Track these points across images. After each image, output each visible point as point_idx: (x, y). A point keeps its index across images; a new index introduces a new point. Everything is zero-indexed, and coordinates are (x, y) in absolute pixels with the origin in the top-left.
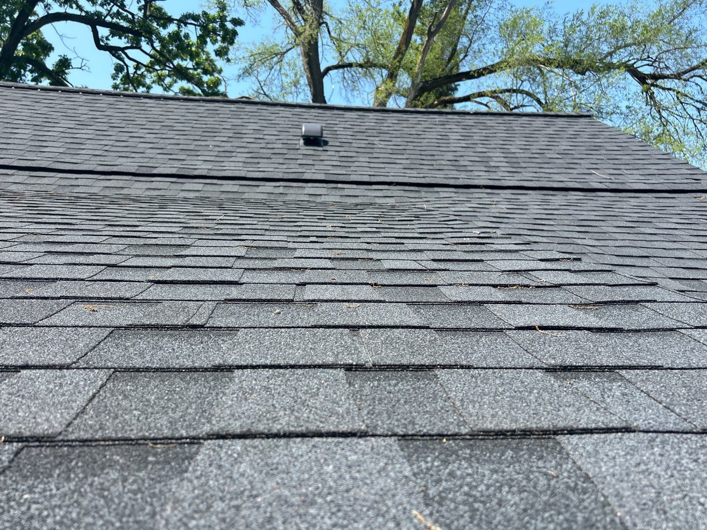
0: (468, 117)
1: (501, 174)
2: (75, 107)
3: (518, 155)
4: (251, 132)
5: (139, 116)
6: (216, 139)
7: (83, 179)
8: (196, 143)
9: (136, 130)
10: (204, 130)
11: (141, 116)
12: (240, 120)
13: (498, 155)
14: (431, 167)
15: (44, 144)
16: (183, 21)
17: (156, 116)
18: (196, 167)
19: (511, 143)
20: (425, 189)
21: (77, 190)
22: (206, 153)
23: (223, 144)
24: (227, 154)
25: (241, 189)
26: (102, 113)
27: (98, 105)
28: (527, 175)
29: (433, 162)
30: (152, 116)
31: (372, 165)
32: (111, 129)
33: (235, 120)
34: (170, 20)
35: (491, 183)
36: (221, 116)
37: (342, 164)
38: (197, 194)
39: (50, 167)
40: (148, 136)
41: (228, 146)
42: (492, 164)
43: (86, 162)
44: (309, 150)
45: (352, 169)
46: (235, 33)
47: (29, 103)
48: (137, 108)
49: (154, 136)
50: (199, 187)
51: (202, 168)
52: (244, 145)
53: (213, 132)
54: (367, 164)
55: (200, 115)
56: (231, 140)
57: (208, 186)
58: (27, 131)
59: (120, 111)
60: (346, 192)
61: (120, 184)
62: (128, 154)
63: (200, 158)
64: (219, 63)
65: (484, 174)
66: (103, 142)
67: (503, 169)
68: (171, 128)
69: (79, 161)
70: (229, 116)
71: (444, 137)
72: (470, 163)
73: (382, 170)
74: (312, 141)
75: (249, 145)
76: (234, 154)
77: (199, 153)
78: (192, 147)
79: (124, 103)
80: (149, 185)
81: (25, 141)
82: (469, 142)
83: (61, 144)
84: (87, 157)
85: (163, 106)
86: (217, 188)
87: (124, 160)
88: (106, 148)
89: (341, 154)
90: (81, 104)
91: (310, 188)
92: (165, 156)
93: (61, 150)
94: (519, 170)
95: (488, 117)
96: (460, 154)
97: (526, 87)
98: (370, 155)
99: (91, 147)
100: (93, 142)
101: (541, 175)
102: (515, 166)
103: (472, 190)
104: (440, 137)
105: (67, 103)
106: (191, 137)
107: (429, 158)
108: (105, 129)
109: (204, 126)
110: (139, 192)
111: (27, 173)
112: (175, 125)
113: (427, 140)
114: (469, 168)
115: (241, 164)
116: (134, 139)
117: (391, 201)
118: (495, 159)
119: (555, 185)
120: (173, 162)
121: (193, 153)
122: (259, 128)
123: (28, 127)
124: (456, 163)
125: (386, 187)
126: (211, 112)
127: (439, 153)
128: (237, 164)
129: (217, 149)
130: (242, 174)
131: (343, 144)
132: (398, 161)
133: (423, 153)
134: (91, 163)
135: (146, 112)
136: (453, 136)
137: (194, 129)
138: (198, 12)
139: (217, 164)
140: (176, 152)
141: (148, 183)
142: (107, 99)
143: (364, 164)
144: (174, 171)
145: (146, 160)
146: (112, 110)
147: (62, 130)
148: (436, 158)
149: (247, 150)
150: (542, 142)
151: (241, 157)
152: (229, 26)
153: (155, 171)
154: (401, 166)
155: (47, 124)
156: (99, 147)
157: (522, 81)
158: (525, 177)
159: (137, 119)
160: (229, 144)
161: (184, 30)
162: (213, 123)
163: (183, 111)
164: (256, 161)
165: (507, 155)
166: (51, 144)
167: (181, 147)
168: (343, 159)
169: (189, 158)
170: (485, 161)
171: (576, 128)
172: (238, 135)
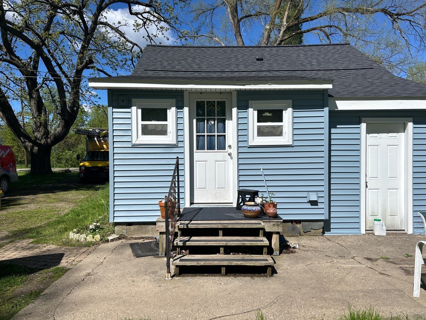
0: (306, 47)
1: (314, 66)
3: (321, 60)
13: (315, 61)
14: (295, 66)
18: (232, 69)
19: (319, 56)
20: (294, 71)
26: (195, 54)
29: (295, 64)
31: (278, 66)
35: (311, 69)
42: (313, 64)
44: (259, 62)
45: (273, 67)
50: (238, 74)
51: (235, 69)
60: (273, 73)
63: (232, 67)
65: (310, 67)
69: (205, 69)
72: (306, 64)
73: (282, 67)
74: (259, 59)
76: (240, 65)
82: (306, 57)
89: (269, 63)
92: (223, 67)
93: (197, 66)
94: (320, 65)
96: (303, 61)
98: (277, 63)
101: (326, 66)
102: (319, 63)
104: (297, 56)
113: (293, 57)
118: (313, 62)
119: (329, 69)
120: (226, 68)
121: (230, 65)
124: (302, 64)
125: (283, 71)
127: (297, 61)
128: (243, 68)
130: (245, 70)
131: (268, 60)
132: (285, 64)
136: (301, 55)
143: (276, 66)
145: (219, 68)
150: (330, 55)
154: (286, 66)
158: (322, 67)
164: (247, 66)
165: (318, 60)
168: (269, 65)
169: (229, 67)
170: (310, 63)
172: (237, 59)
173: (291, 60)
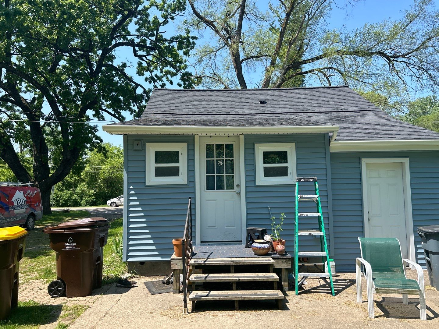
1: (315, 109)
6: (236, 103)
7: (216, 117)
10: (231, 101)
13: (315, 103)
14: (296, 108)
20: (296, 114)
24: (242, 108)
34: (166, 40)
37: (273, 108)
42: (313, 106)
43: (212, 112)
44: (262, 105)
45: (276, 110)
46: (194, 43)
50: (242, 116)
51: (240, 112)
53: (234, 101)
56: (240, 103)
61: (225, 117)
62: (219, 109)
63: (237, 109)
65: (311, 109)
73: (284, 109)
74: (262, 102)
75: (246, 105)
78: (232, 106)
82: (307, 99)
86: (246, 117)
92: (228, 109)
94: (321, 107)
95: (314, 89)
96: (304, 103)
98: (279, 105)
102: (319, 106)
103: (307, 113)
113: (294, 99)
115: (248, 110)
119: (329, 111)
125: (286, 114)
126: (228, 94)
129: (239, 107)
131: (271, 103)
133: (294, 104)
143: (278, 108)
144: (234, 113)
145: (225, 111)
148: (298, 105)
150: (329, 97)
151: (246, 108)
152: (191, 40)
153: (230, 113)
154: (288, 108)
157: (332, 64)
164: (251, 109)
167: (229, 106)
169: (234, 109)
173: (293, 102)
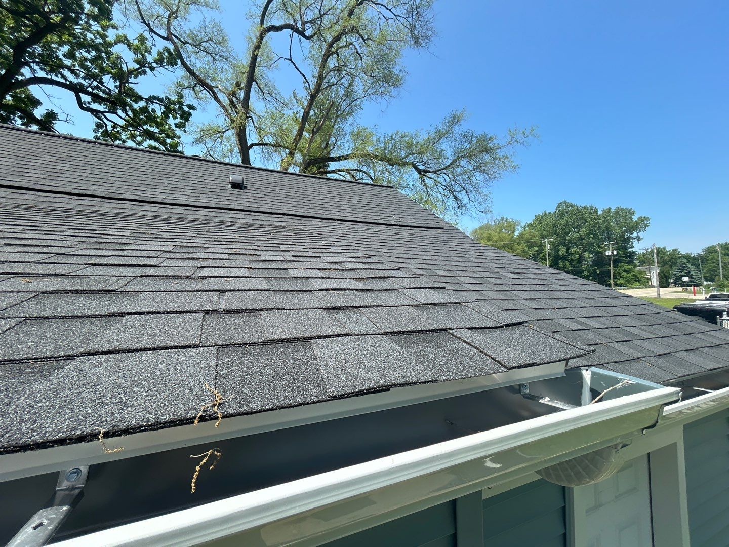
0: (331, 181)
1: (346, 214)
2: (56, 147)
3: (356, 204)
4: (196, 177)
5: (110, 159)
6: (171, 179)
7: (60, 198)
8: (155, 181)
9: (108, 168)
10: (161, 173)
11: (113, 159)
12: (189, 169)
13: (346, 203)
14: (309, 207)
15: (26, 171)
16: (151, 100)
17: (124, 160)
18: (154, 196)
19: (353, 197)
20: (304, 219)
21: (55, 205)
22: (162, 188)
23: (175, 183)
24: (178, 190)
25: (186, 212)
26: (79, 154)
27: (75, 148)
28: (359, 215)
29: (310, 204)
30: (121, 160)
32: (86, 165)
33: (185, 169)
34: (141, 98)
35: (341, 218)
36: (174, 165)
37: (255, 201)
38: (154, 214)
39: (30, 187)
40: (117, 172)
41: (179, 185)
42: (342, 208)
43: (63, 186)
44: (235, 191)
45: (261, 204)
46: (190, 114)
47: (13, 140)
48: (110, 153)
49: (122, 173)
50: (156, 209)
51: (158, 197)
52: (190, 185)
53: (169, 175)
54: (271, 202)
55: (159, 163)
56: (181, 181)
57: (163, 209)
58: (11, 160)
59: (95, 153)
60: (256, 218)
61: (92, 203)
62: (100, 184)
63: (157, 190)
64: (178, 132)
65: (337, 213)
66: (79, 174)
67: (348, 211)
68: (136, 169)
69: (57, 185)
70: (181, 166)
71: (318, 191)
72: (330, 207)
73: (280, 206)
74: (237, 186)
75: (193, 185)
76: (182, 190)
77: (156, 187)
78: (151, 183)
79: (98, 149)
80: (116, 206)
81: (8, 167)
82: (331, 195)
83: (41, 172)
84: (65, 183)
85: (130, 154)
86: (168, 210)
87: (96, 187)
88: (82, 178)
89: (255, 195)
90: (61, 145)
91: (233, 214)
92: (130, 187)
93: (42, 176)
94: (356, 212)
95: (342, 183)
96: (325, 201)
97: (365, 169)
98: (273, 197)
99: (68, 176)
100: (70, 173)
101: (367, 216)
102: (354, 210)
103: (330, 221)
105: (49, 143)
106: (151, 177)
107: (308, 202)
108: (82, 164)
109: (162, 170)
110: (107, 210)
111: (10, 190)
112: (139, 167)
113: (307, 192)
114: (330, 209)
115: (187, 197)
116: (106, 174)
117: (283, 224)
118: (344, 205)
119: (373, 221)
120: (136, 191)
121: (153, 187)
122: (202, 175)
123: (12, 157)
124: (323, 206)
125: (281, 216)
126: (167, 162)
127: (314, 200)
128: (184, 196)
129: (171, 186)
130: (187, 203)
131: (256, 190)
132: (290, 202)
133: (304, 199)
134: (68, 187)
135: (117, 157)
136: (322, 191)
137: (153, 172)
138: (162, 96)
139: (169, 195)
140: (140, 185)
141: (115, 204)
142: (84, 144)
143: (269, 202)
144: (137, 197)
145: (115, 189)
146: (87, 152)
147: (43, 162)
148: (312, 202)
149: (192, 188)
150: (369, 199)
151: (187, 192)
152: (186, 109)
153: (121, 197)
154: (291, 205)
155: (30, 157)
156: (76, 177)
157: (362, 166)
158: (358, 216)
159: (108, 161)
160: (180, 184)
161: (151, 107)
162: (169, 169)
163: (146, 159)
164: (198, 195)
165: (351, 204)
166: (32, 171)
167: (143, 182)
168: (256, 198)
169: (149, 190)
170: (338, 206)
171: (386, 193)
172: (187, 178)
